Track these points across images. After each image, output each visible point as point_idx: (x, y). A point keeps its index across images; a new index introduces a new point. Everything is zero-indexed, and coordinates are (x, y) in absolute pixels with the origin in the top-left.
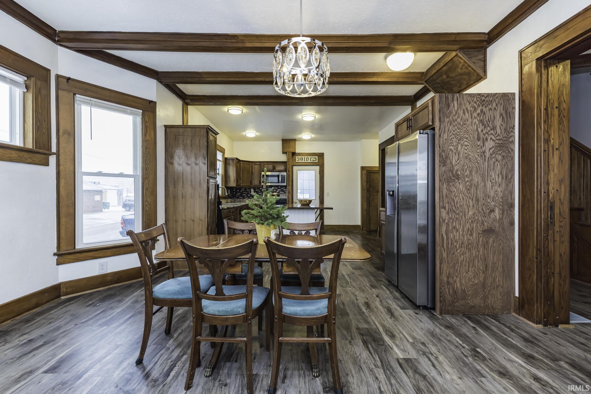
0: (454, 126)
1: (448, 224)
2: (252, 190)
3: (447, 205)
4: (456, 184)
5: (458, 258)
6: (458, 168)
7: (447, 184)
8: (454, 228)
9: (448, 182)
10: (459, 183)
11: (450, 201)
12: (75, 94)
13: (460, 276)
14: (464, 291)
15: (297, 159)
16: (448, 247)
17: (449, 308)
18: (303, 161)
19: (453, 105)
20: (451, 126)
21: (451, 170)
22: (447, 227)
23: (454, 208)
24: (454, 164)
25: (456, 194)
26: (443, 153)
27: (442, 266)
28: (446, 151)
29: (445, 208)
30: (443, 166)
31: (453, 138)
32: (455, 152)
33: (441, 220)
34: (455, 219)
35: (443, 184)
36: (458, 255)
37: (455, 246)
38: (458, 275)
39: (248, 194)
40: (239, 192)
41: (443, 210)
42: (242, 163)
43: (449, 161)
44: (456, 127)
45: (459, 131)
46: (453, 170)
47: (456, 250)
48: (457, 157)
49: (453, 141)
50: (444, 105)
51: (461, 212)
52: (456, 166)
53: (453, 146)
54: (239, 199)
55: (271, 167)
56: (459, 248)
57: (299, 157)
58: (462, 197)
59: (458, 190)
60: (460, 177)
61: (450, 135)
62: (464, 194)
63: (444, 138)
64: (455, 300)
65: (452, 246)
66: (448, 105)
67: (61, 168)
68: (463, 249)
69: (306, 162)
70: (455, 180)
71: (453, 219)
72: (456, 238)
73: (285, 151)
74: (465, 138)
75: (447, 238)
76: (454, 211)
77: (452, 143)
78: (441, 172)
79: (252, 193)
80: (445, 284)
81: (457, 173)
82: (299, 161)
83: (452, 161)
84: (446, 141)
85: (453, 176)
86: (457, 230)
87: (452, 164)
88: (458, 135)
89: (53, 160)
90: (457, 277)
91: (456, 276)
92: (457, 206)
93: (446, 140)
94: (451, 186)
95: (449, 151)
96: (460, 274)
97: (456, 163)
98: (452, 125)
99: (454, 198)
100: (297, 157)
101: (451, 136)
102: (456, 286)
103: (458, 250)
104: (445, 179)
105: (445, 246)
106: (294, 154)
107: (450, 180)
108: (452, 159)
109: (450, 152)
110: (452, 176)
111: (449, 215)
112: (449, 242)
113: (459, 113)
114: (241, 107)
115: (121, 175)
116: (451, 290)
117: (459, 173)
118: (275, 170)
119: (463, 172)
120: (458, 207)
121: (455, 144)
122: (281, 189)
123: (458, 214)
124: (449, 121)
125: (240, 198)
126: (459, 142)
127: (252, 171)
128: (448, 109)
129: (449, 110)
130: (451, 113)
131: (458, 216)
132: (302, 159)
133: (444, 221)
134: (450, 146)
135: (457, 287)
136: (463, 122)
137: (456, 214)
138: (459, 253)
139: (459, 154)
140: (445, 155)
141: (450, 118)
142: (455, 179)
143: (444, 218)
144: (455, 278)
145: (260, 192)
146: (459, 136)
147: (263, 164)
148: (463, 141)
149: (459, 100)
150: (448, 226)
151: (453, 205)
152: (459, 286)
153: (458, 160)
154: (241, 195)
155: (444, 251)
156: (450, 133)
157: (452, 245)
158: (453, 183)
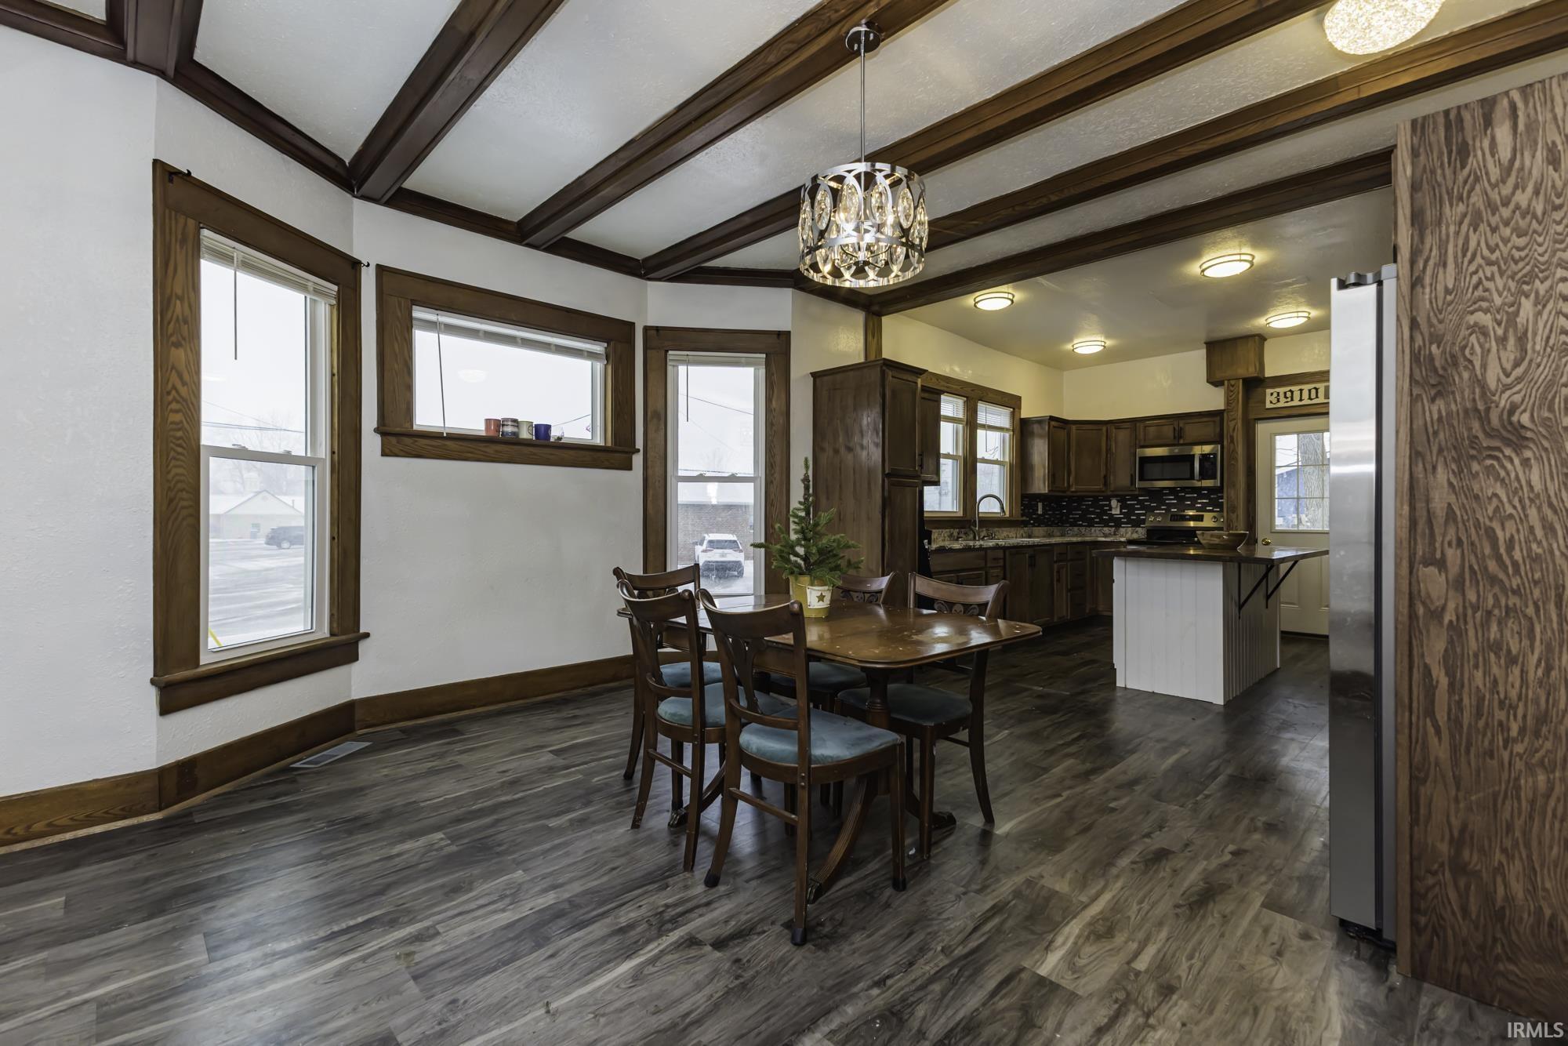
0: (1494, 230)
1: (1456, 631)
2: (1114, 503)
3: (1452, 555)
4: (1503, 467)
5: (1517, 779)
6: (1517, 398)
7: (1454, 466)
8: (1497, 647)
9: (1457, 461)
10: (1526, 463)
11: (1469, 536)
12: (667, 351)
13: (1530, 857)
14: (1551, 925)
15: (1268, 398)
16: (1455, 722)
17: (1465, 969)
18: (1296, 402)
19: (1486, 143)
20: (1475, 230)
21: (1477, 410)
22: (1451, 642)
23: (1492, 566)
24: (1492, 383)
25: (1507, 506)
26: (1434, 348)
27: (1424, 791)
28: (1448, 337)
29: (1441, 564)
30: (1433, 400)
31: (1491, 279)
32: (1500, 332)
33: (1421, 611)
34: (1496, 612)
35: (1434, 468)
36: (1519, 765)
37: (1501, 724)
38: (1516, 845)
39: (1105, 513)
40: (1077, 509)
41: (1432, 570)
42: (1074, 427)
43: (1466, 375)
44: (1507, 232)
45: (1521, 242)
46: (1488, 409)
47: (1506, 742)
48: (1510, 353)
49: (1486, 290)
50: (1441, 154)
51: (1536, 583)
52: (1508, 393)
53: (1486, 311)
54: (1076, 529)
55: (1168, 431)
56: (1522, 730)
57: (1278, 390)
58: (1543, 519)
59: (1515, 492)
60: (1529, 434)
61: (1472, 268)
62: (1551, 505)
63: (1440, 288)
64: (1499, 950)
65: (1481, 724)
66: (1459, 152)
67: (650, 472)
68: (1548, 745)
69: (1310, 402)
70: (1499, 449)
71: (1489, 613)
72: (1501, 689)
73: (1219, 376)
74: (1558, 265)
75: (1451, 685)
76: (1493, 580)
77: (1482, 299)
78: (1421, 422)
79: (1113, 512)
80: (1442, 865)
81: (1515, 419)
82: (1281, 404)
83: (1484, 374)
84: (1449, 298)
85: (1488, 435)
86: (1512, 660)
87: (1483, 386)
88: (1516, 262)
89: (638, 460)
90: (1510, 857)
91: (1504, 851)
92: (1511, 557)
93: (1447, 291)
94: (1475, 476)
95: (1464, 332)
96: (1528, 846)
97: (1509, 381)
98: (1483, 227)
99: (1496, 525)
100: (1269, 391)
101: (1476, 272)
102: (1501, 891)
103: (1515, 740)
104: (1440, 451)
105: (1442, 716)
106: (1255, 384)
107: (1473, 452)
108: (1484, 366)
109: (1473, 339)
110: (1481, 435)
111: (1464, 595)
112: (1466, 701)
113: (1522, 169)
114: (1004, 288)
115: (733, 479)
116: (1472, 899)
117: (1525, 419)
118: (1181, 442)
119: (1546, 414)
120: (1515, 564)
121: (1498, 301)
122: (1210, 499)
123: (1516, 592)
124: (1465, 215)
125: (1081, 525)
126: (1526, 288)
127: (1108, 450)
128: (1463, 167)
129: (1466, 171)
130: (1477, 179)
131: (1514, 600)
132: (1289, 394)
133: (1437, 614)
134: (1472, 313)
135: (1509, 899)
136: (1547, 200)
137: (1504, 589)
138: (1520, 756)
139: (1522, 340)
140: (1444, 352)
141: (1473, 199)
142: (1496, 443)
143: (1439, 603)
144: (1498, 856)
145: (1138, 509)
146: (1521, 265)
147: (1142, 425)
148: (1548, 283)
149: (1521, 114)
150: (1460, 636)
151: (1487, 551)
152: (1520, 895)
153: (1517, 365)
154: (1083, 518)
155: (1438, 732)
156: (1470, 262)
157: (1479, 714)
158: (1489, 462)
